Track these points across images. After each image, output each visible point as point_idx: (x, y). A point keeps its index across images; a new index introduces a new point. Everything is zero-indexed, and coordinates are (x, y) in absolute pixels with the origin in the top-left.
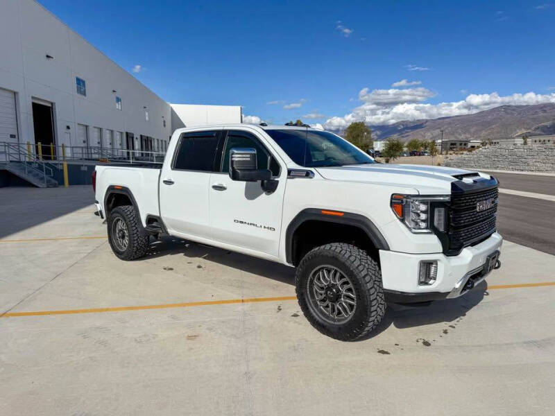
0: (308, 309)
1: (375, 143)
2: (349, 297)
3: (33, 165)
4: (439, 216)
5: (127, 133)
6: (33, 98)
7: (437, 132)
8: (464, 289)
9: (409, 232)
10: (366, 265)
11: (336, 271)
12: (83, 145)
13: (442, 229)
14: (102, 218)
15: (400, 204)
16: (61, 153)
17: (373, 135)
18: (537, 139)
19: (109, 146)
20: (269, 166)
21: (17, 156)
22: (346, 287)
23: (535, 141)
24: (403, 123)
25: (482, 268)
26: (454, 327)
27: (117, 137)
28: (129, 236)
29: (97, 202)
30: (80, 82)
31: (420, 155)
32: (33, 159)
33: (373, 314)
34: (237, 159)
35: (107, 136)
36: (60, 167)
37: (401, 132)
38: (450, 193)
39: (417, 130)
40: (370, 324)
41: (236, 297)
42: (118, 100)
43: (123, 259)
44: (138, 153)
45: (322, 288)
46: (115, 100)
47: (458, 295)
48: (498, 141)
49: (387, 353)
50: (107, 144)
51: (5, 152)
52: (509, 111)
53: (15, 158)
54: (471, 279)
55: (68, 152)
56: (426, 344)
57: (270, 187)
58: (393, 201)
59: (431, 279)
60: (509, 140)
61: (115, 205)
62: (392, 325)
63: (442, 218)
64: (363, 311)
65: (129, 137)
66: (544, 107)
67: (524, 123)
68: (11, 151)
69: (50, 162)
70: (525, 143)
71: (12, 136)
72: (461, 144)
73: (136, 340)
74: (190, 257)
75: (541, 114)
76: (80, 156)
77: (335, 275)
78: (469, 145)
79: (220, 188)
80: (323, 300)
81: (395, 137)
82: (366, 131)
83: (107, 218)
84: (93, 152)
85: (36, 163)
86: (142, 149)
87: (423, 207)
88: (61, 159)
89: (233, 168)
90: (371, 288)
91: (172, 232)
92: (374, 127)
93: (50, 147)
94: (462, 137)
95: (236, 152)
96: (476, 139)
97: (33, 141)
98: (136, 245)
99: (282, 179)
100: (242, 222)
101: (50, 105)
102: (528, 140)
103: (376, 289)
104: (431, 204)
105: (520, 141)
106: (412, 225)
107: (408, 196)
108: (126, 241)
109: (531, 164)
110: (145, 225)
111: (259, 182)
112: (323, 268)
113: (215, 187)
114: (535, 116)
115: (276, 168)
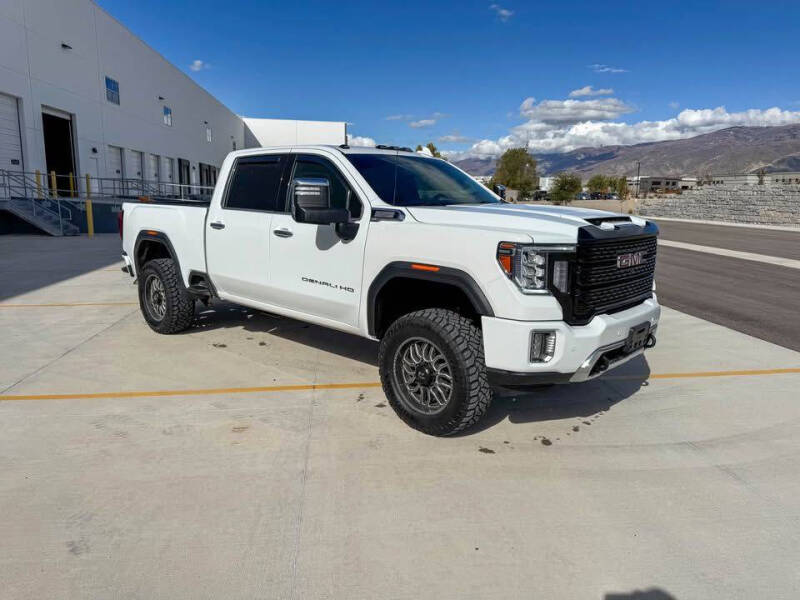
0: (393, 395)
1: (541, 179)
2: (445, 379)
3: (44, 204)
4: (561, 271)
5: (180, 160)
6: (43, 106)
7: (633, 165)
8: (594, 371)
9: (519, 293)
10: (467, 337)
11: (430, 346)
12: (116, 176)
13: (563, 290)
14: (132, 275)
15: (509, 256)
16: (84, 189)
17: (538, 168)
18: (780, 177)
19: (154, 179)
20: (348, 203)
21: (22, 191)
22: (442, 365)
23: (777, 181)
24: (584, 151)
25: (623, 343)
26: (589, 424)
27: (166, 165)
28: (167, 301)
29: (125, 254)
30: (112, 85)
31: (605, 198)
32: (45, 194)
33: (472, 401)
34: (302, 194)
35: (151, 163)
36: (81, 207)
37: (580, 164)
38: (576, 242)
39: (605, 162)
40: (470, 413)
41: (304, 382)
42: (167, 111)
43: (160, 332)
44: (195, 189)
45: (413, 369)
46: (163, 111)
47: (585, 378)
48: (722, 179)
49: (491, 452)
50: (150, 174)
51: (3, 185)
52: (740, 135)
53: (19, 192)
54: (604, 358)
55: (95, 187)
56: (546, 442)
57: (348, 233)
58: (501, 251)
59: (547, 354)
60: (738, 178)
61: (149, 258)
62: (507, 418)
63: (565, 274)
64: (461, 396)
65: (183, 166)
66: (792, 130)
67: (762, 153)
68: (13, 183)
69: (67, 199)
70: (761, 182)
71: (15, 162)
72: (668, 183)
73: (164, 432)
74: (251, 331)
75: (788, 140)
76: (111, 191)
77: (428, 350)
78: (680, 185)
79: (284, 234)
80: (413, 385)
81: (570, 172)
82: (529, 162)
83: (138, 276)
84: (130, 186)
85: (48, 200)
86: (201, 184)
87: (539, 260)
88: (86, 195)
89: (297, 205)
90: (472, 366)
91: (223, 294)
92: (541, 156)
93: (68, 179)
94: (671, 173)
95: (301, 183)
96: (691, 176)
97: (44, 169)
98: (175, 313)
99: (364, 222)
100: (312, 281)
101: (67, 118)
102: (765, 178)
103: (477, 368)
104: (550, 256)
105: (753, 180)
106: (524, 283)
107: (519, 245)
108: (163, 307)
109: (762, 212)
110: (187, 285)
111: (333, 225)
112: (413, 342)
113: (278, 233)
114: (779, 143)
115: (357, 207)
